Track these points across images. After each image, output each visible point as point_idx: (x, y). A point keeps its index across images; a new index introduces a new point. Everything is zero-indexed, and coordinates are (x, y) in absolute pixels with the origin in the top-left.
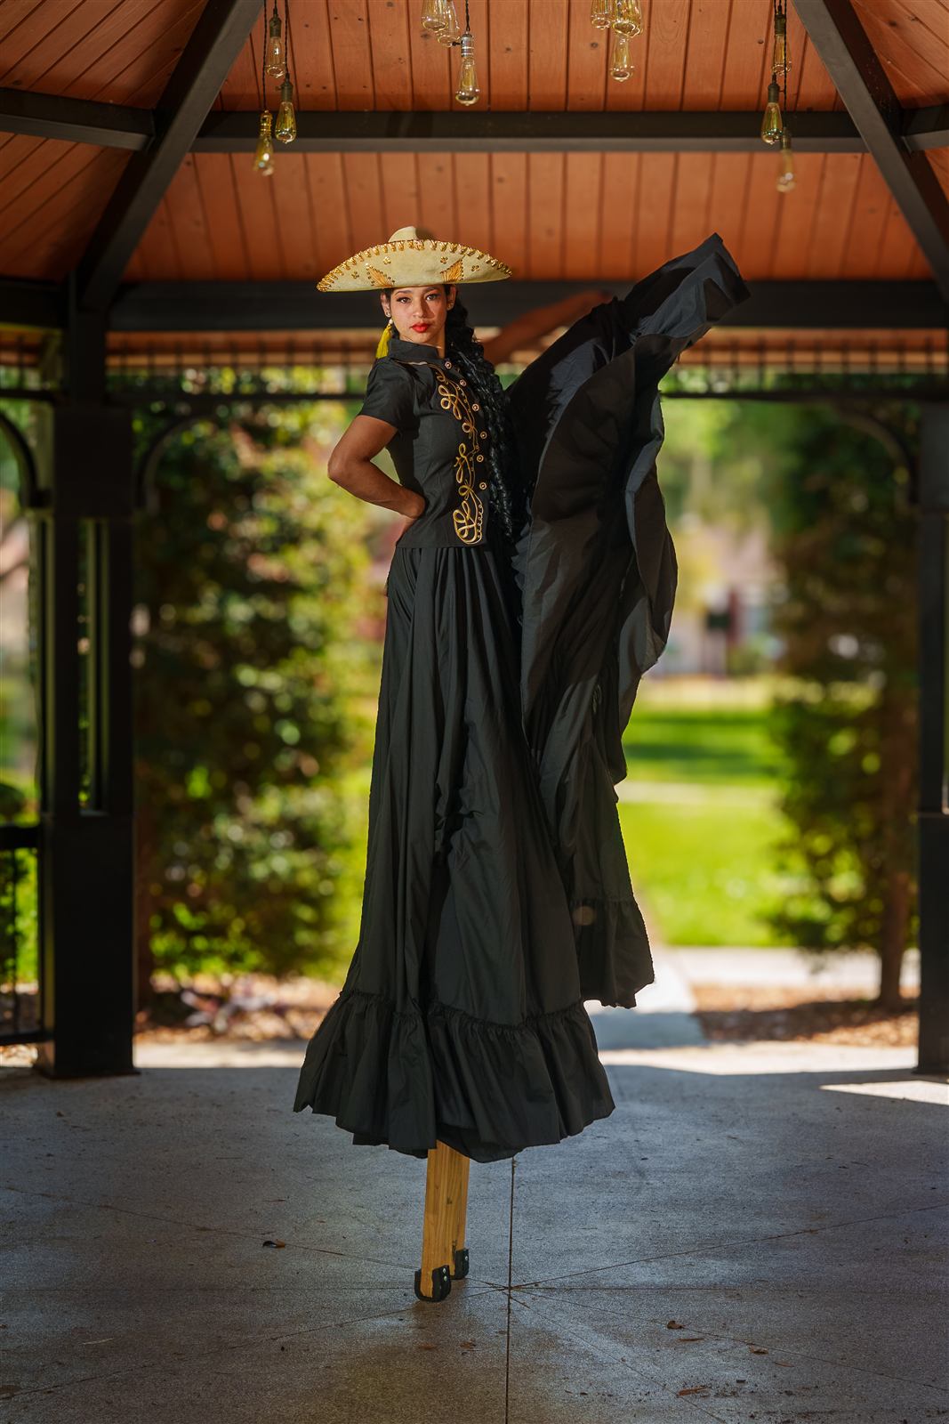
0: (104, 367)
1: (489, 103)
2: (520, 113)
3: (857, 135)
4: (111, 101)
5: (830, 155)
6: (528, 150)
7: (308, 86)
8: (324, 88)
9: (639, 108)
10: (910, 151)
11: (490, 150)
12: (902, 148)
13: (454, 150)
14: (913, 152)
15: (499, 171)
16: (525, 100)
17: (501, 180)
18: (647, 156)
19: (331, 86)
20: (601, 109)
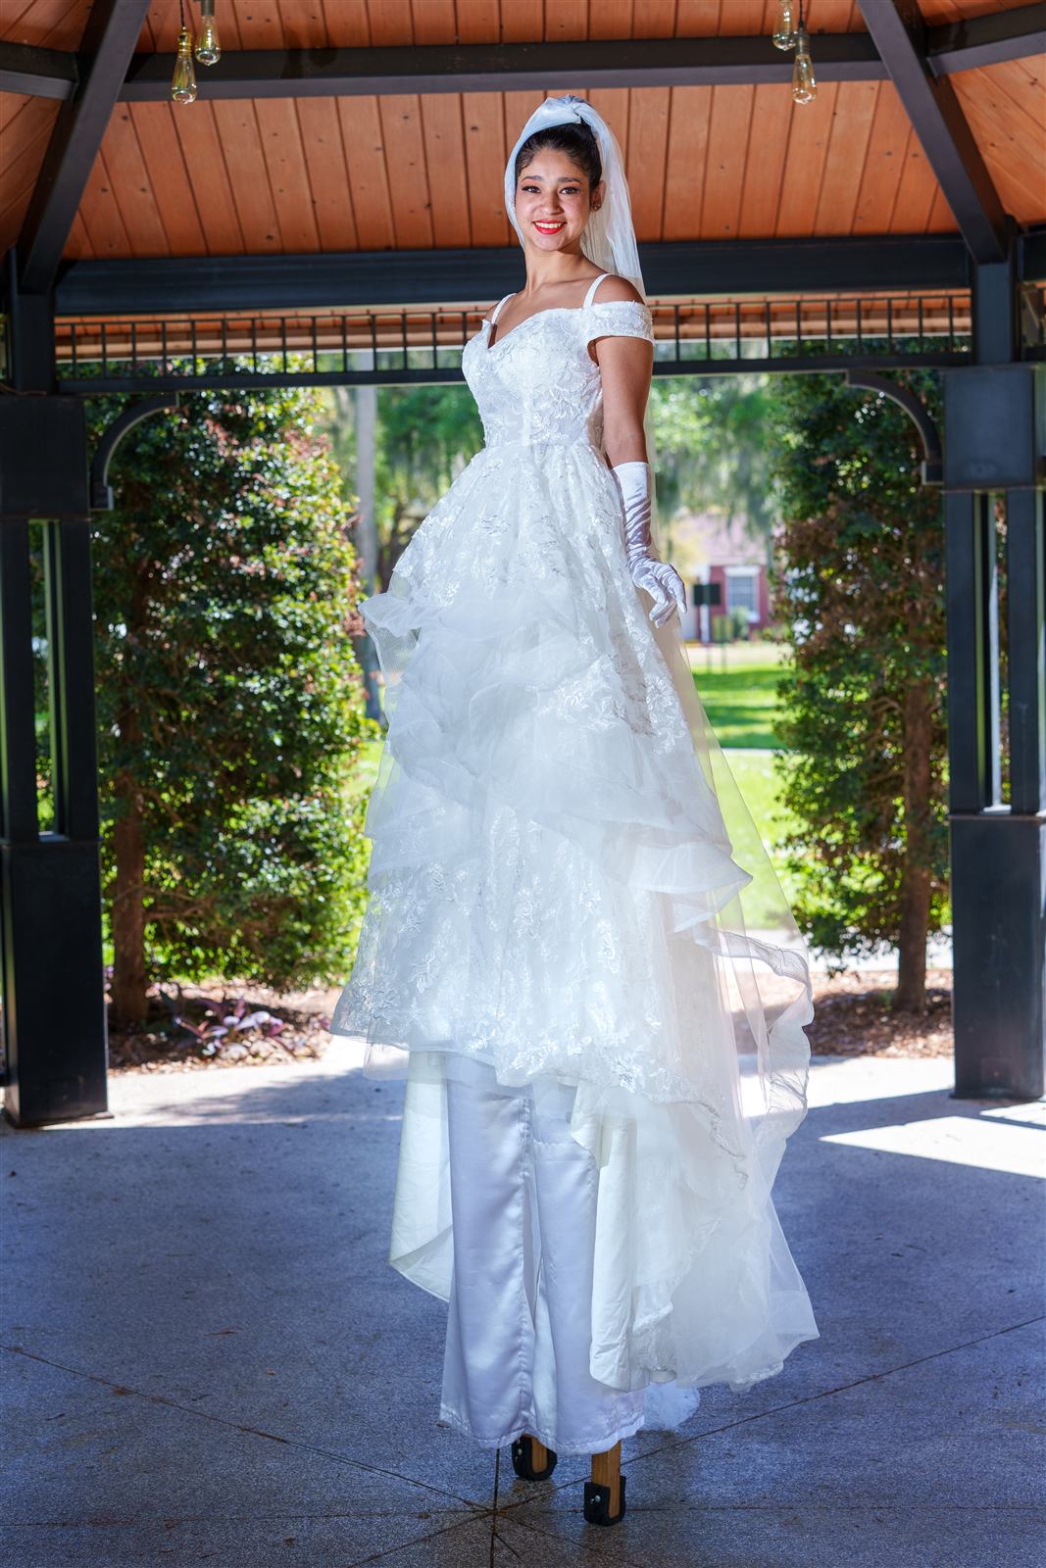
0: (54, 357)
1: (457, 33)
2: (493, 45)
3: (878, 58)
4: (25, 42)
5: (844, 84)
6: (503, 89)
7: (249, 18)
8: (268, 20)
9: (627, 36)
10: (936, 75)
11: (461, 90)
12: (927, 71)
13: (420, 90)
14: (940, 77)
15: (472, 119)
16: (497, 30)
17: (474, 128)
18: (638, 92)
19: (275, 18)
20: (584, 38)
